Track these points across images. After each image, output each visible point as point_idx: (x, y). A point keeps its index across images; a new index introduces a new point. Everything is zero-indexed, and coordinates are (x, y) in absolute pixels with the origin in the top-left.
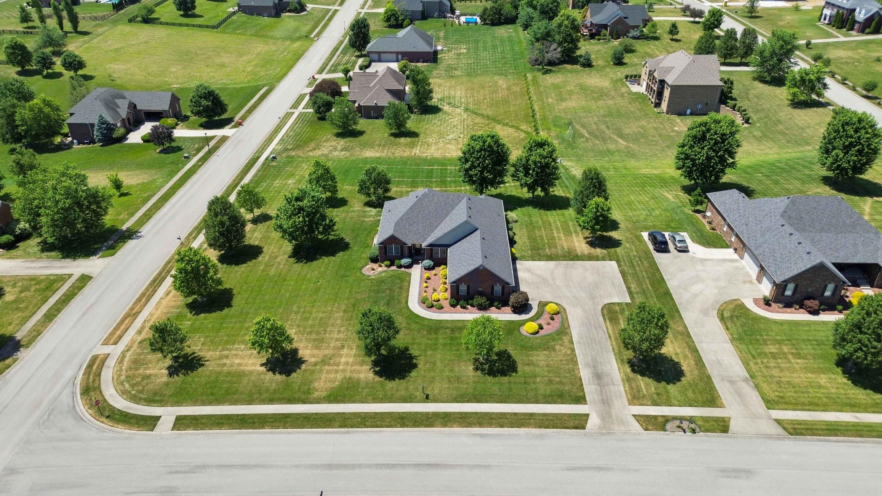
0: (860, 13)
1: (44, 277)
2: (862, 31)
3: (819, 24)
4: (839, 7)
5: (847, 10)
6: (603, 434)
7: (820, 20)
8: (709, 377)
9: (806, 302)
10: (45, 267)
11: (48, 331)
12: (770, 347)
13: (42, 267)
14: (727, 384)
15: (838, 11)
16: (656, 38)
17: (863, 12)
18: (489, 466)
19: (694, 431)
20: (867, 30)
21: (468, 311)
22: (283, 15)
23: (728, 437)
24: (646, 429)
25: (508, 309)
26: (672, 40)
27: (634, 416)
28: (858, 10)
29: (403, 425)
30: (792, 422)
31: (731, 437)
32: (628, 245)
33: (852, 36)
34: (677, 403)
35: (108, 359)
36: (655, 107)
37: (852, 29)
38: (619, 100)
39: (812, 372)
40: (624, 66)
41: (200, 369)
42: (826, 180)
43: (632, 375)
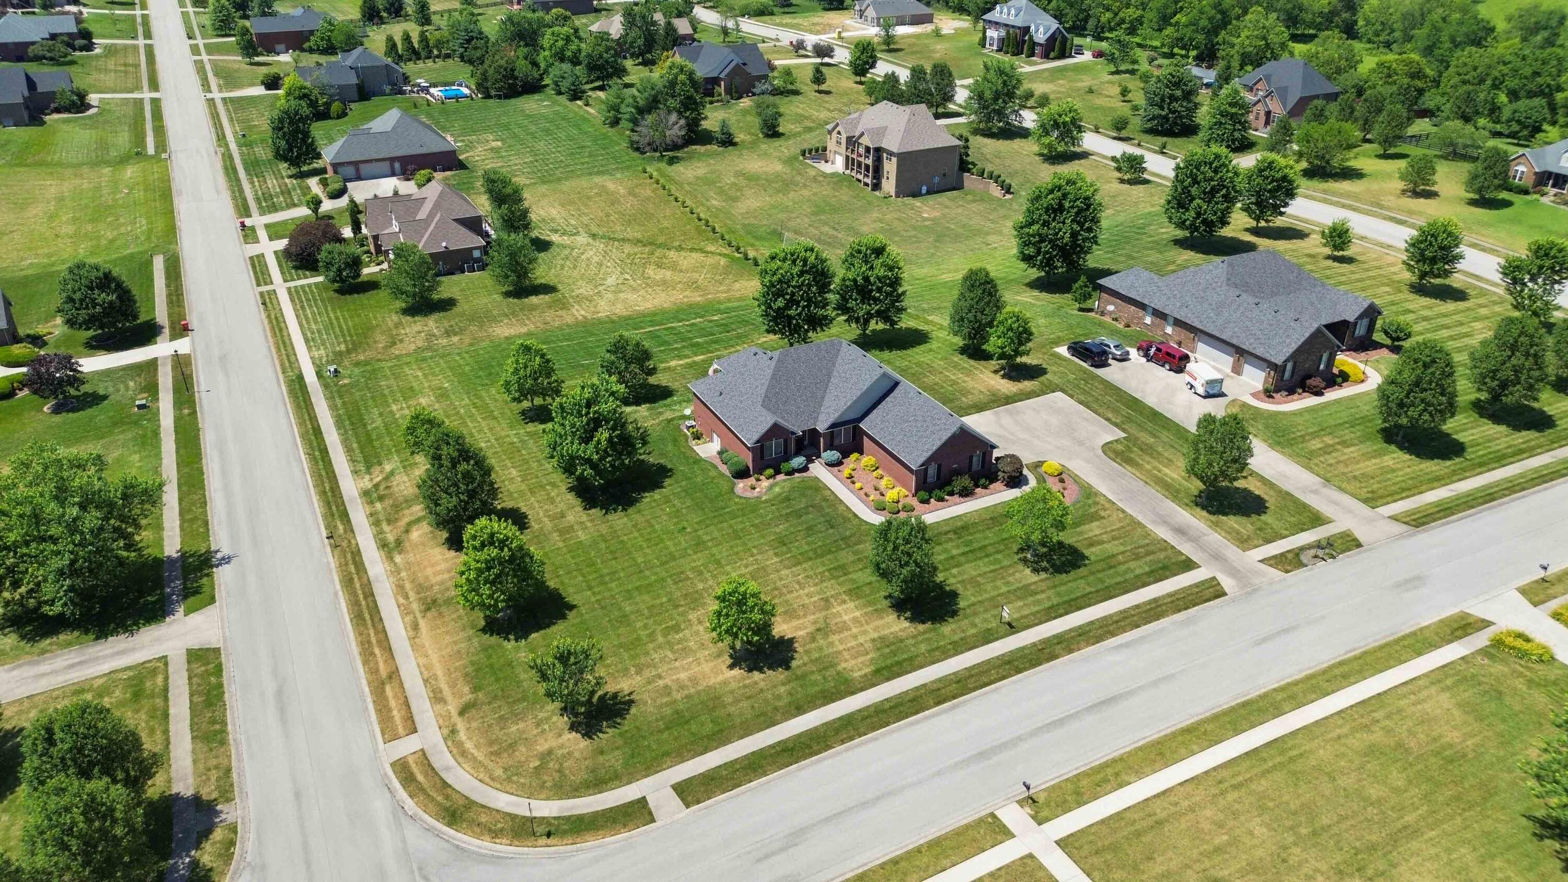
0: (1037, 31)
1: (101, 681)
2: (1046, 56)
3: (985, 51)
4: (1006, 25)
5: (1019, 28)
6: (1249, 594)
7: (984, 46)
8: (1288, 494)
9: (1309, 382)
10: (80, 663)
11: (240, 760)
12: (1313, 442)
13: (72, 666)
14: (1313, 496)
15: (1008, 33)
16: (796, 93)
17: (1041, 30)
18: (1172, 676)
19: (1333, 557)
20: (1052, 55)
21: (949, 503)
22: (49, 118)
23: (1366, 551)
24: (1287, 572)
25: (998, 485)
26: (820, 92)
27: (1261, 561)
28: (1033, 28)
29: (1019, 671)
30: (1408, 513)
31: (1370, 549)
32: (1054, 368)
33: (1036, 64)
34: (1287, 532)
35: (432, 760)
36: (873, 190)
37: (1032, 54)
38: (816, 188)
39: (1374, 457)
40: (783, 138)
41: (633, 711)
42: (1180, 243)
43: (1213, 518)
